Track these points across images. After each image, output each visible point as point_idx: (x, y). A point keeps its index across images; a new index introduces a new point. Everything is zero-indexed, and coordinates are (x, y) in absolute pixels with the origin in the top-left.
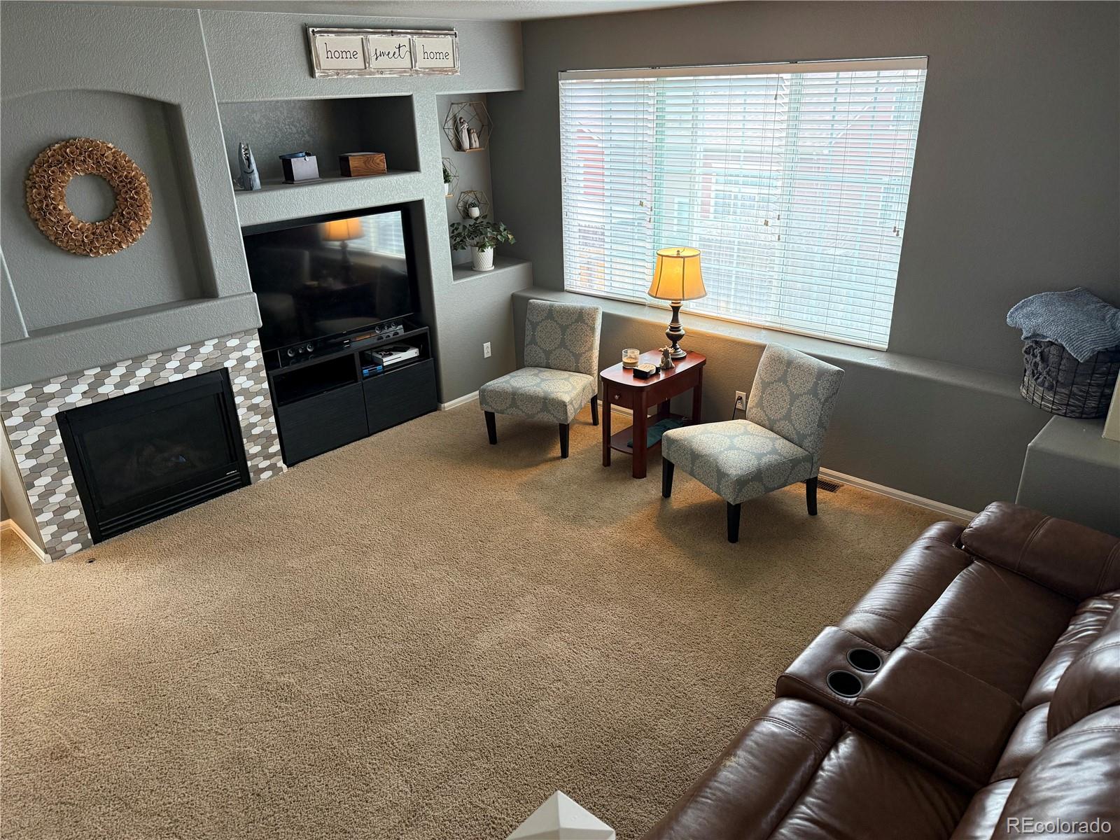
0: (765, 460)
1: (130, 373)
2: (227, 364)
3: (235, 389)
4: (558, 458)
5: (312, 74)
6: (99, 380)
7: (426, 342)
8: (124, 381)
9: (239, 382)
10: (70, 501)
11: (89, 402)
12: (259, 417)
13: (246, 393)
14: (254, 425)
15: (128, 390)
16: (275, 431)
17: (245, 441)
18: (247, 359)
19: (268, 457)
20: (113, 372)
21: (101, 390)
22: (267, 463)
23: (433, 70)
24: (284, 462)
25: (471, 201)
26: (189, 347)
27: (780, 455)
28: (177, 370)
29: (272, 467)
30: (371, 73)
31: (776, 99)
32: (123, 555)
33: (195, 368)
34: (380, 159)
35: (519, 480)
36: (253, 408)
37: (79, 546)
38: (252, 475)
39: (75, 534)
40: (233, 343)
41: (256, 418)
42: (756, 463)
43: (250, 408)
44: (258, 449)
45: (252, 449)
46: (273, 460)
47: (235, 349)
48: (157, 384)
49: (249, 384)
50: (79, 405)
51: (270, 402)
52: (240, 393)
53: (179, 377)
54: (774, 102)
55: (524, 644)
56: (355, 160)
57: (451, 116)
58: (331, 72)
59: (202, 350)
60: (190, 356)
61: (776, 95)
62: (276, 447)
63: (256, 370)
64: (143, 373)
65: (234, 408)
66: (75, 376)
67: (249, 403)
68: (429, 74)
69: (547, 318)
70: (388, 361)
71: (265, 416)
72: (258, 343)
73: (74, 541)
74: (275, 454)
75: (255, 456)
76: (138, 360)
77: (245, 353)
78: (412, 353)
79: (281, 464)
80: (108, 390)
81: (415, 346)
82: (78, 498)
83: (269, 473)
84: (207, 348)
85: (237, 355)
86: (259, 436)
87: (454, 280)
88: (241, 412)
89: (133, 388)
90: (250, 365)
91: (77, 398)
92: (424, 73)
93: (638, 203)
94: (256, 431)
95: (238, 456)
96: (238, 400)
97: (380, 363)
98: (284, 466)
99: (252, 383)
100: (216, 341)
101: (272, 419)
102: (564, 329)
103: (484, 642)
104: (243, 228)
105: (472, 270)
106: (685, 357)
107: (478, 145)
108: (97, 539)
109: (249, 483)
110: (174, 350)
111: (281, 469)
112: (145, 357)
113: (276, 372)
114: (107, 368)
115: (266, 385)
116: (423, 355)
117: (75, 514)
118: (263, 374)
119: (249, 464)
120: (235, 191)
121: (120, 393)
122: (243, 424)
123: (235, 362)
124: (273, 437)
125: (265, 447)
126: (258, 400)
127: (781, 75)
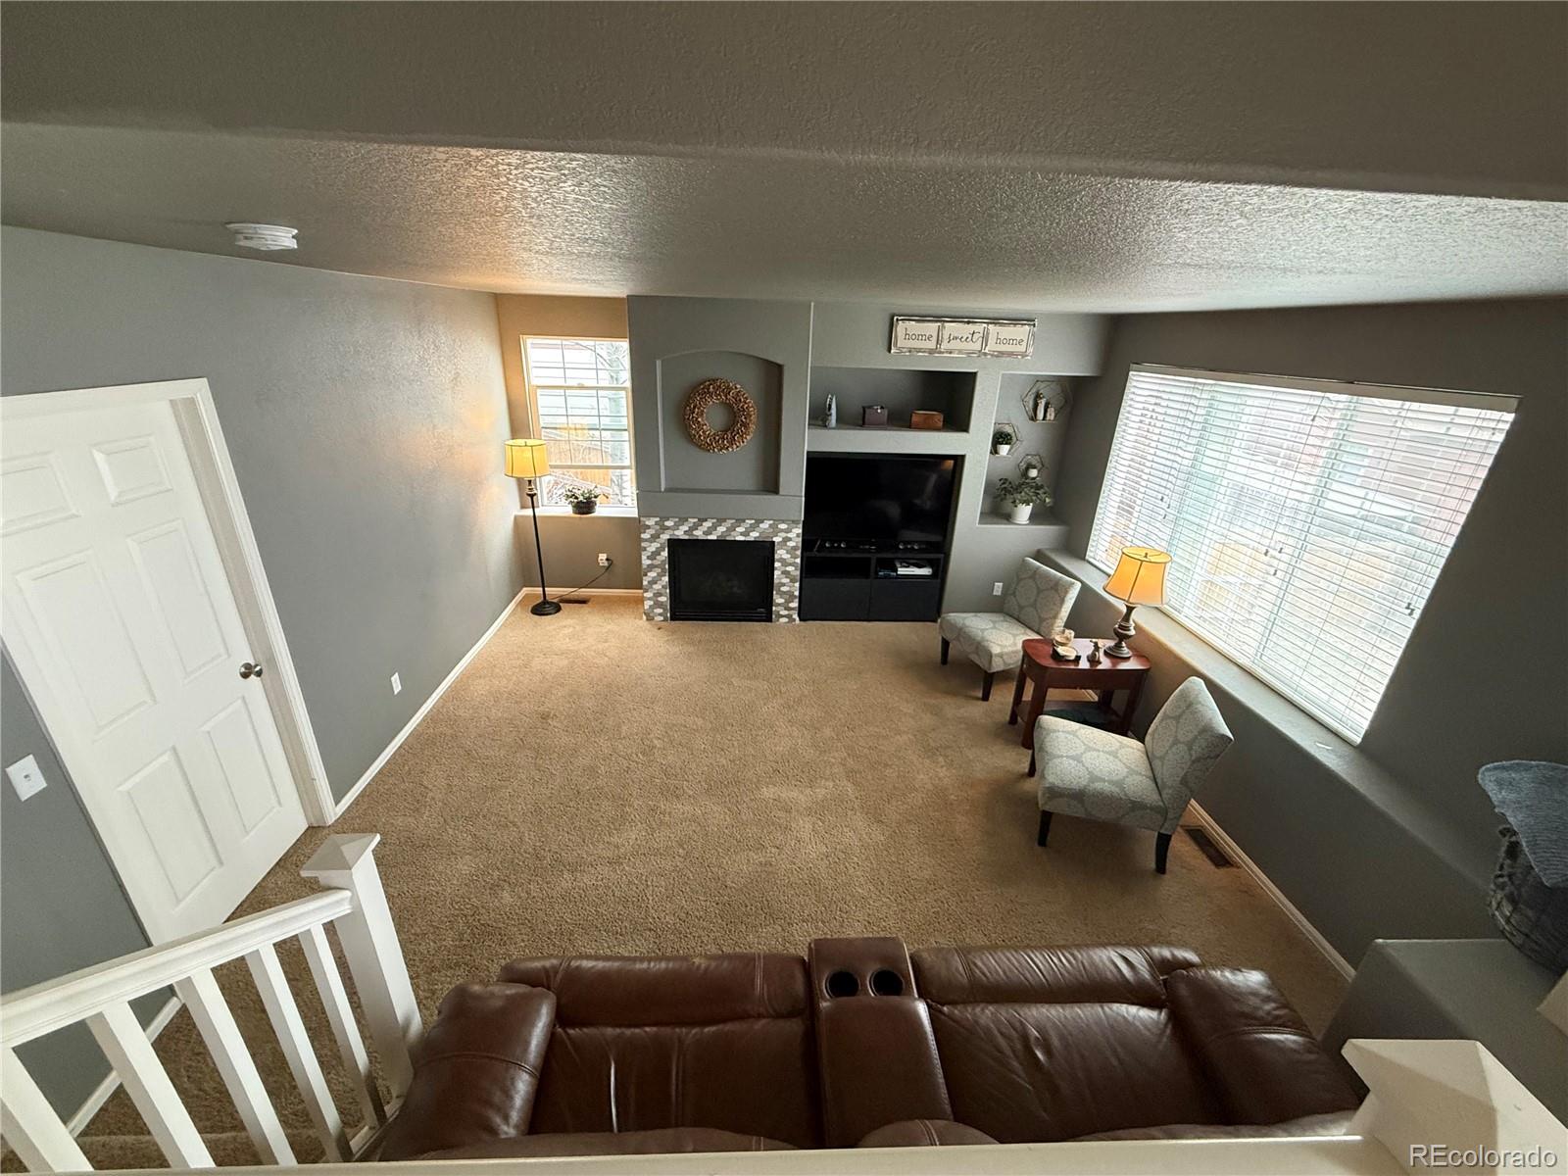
0: (1098, 786)
1: (714, 528)
2: (774, 539)
3: (776, 557)
4: (978, 699)
5: (889, 350)
6: (695, 527)
7: (940, 568)
8: (708, 532)
9: (781, 553)
10: (663, 591)
11: (687, 537)
12: (788, 580)
13: (784, 563)
14: (784, 585)
15: (710, 537)
16: (797, 593)
17: (774, 592)
18: (790, 539)
19: (788, 609)
20: (704, 524)
21: (695, 533)
22: (786, 612)
23: (1001, 354)
24: (799, 615)
25: (1034, 463)
26: (753, 521)
27: (1123, 789)
28: (742, 534)
29: (789, 616)
30: (940, 352)
31: (1313, 420)
32: (673, 632)
33: (754, 535)
34: (939, 418)
35: (926, 700)
36: (786, 573)
37: (662, 618)
38: (774, 616)
39: (661, 611)
40: (783, 526)
41: (785, 580)
42: (1085, 783)
43: (783, 573)
44: (782, 601)
45: (778, 600)
46: (791, 612)
47: (782, 531)
48: (728, 538)
49: (787, 556)
50: (681, 538)
51: (798, 573)
52: (778, 561)
53: (742, 538)
54: (1311, 423)
55: (788, 811)
56: (918, 416)
57: (1034, 390)
58: (904, 350)
59: (761, 525)
60: (753, 528)
61: (1315, 417)
62: (795, 604)
63: (794, 548)
64: (721, 529)
65: (773, 569)
66: (683, 520)
67: (783, 569)
68: (997, 356)
69: (1030, 578)
70: (902, 571)
71: (793, 581)
72: (800, 531)
73: (660, 615)
74: (793, 609)
75: (779, 605)
76: (721, 521)
77: (789, 535)
78: (926, 571)
79: (796, 616)
80: (699, 534)
81: (932, 567)
82: (668, 591)
83: (786, 620)
84: (765, 525)
85: (784, 535)
86: (784, 593)
87: (980, 523)
88: (777, 573)
89: (713, 537)
90: (791, 544)
91: (680, 533)
92: (992, 355)
93: (1160, 496)
94: (784, 589)
95: (769, 602)
96: (777, 564)
97: (896, 571)
98: (798, 619)
99: (789, 556)
100: (771, 522)
101: (797, 585)
102: (1039, 591)
103: (768, 792)
104: (808, 452)
105: (1008, 520)
106: (1129, 658)
107: (1052, 418)
108: (673, 618)
109: (771, 621)
110: (744, 521)
111: (794, 620)
112: (725, 520)
113: (808, 554)
114: (702, 520)
115: (798, 561)
116: (934, 575)
117: (663, 599)
118: (799, 552)
119: (774, 608)
120: (809, 425)
121: (704, 538)
122: (776, 581)
123: (781, 539)
124: (795, 597)
125: (788, 602)
126: (790, 569)
127: (1328, 395)
